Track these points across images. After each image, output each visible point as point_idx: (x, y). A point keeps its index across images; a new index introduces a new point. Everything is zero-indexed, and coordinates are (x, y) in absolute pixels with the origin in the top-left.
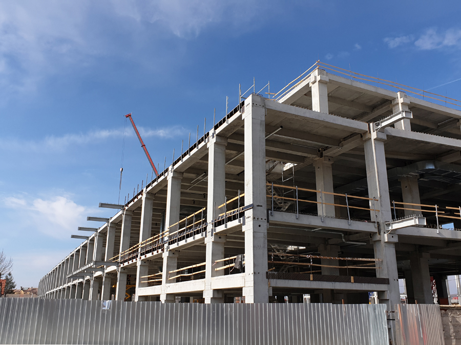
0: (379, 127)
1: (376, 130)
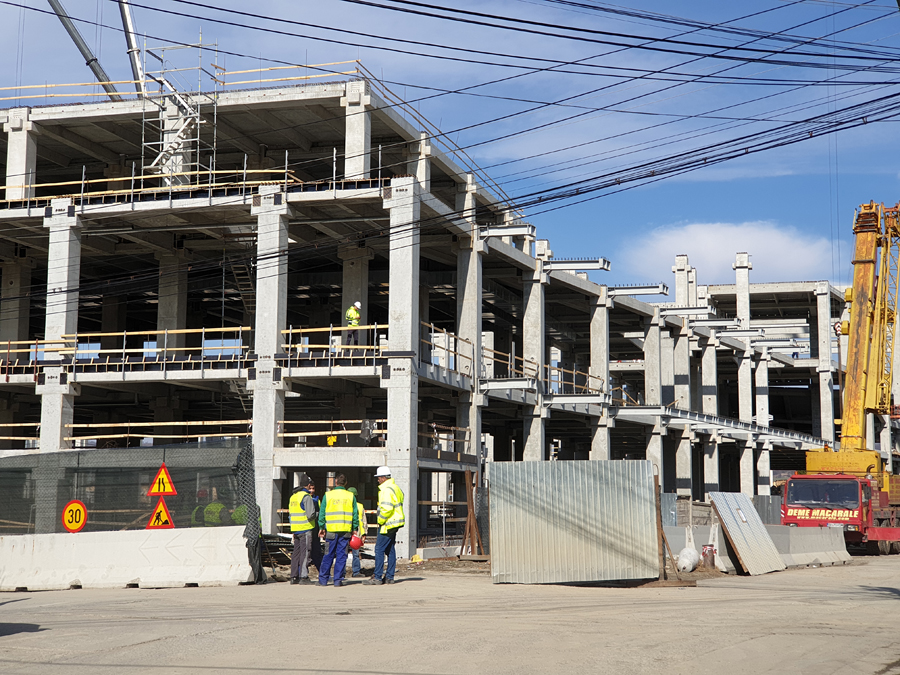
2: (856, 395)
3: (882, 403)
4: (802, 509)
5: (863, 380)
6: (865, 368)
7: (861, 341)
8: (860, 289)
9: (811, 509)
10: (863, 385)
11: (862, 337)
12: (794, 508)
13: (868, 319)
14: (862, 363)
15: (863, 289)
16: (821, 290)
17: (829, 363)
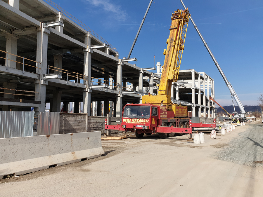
0: (47, 26)
1: (45, 27)
2: (165, 75)
3: (174, 77)
4: (128, 119)
5: (169, 70)
6: (170, 65)
7: (169, 56)
8: (171, 38)
9: (132, 119)
10: (168, 71)
11: (170, 54)
12: (125, 119)
13: (173, 48)
14: (169, 63)
15: (172, 38)
16: (192, 71)
17: (194, 87)
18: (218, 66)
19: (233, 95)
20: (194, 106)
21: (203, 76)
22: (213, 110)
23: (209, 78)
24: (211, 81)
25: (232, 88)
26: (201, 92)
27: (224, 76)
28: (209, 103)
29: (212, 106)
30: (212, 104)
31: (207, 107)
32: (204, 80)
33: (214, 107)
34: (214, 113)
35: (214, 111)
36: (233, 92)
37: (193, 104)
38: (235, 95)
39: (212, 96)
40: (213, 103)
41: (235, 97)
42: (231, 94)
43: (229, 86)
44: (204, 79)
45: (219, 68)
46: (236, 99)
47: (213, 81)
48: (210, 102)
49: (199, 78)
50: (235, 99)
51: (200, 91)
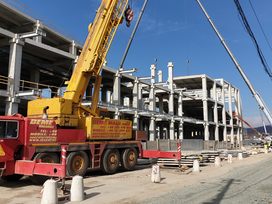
0: (21, 37)
1: (19, 38)
2: (81, 64)
5: (88, 55)
7: (94, 33)
10: (86, 58)
13: (102, 19)
16: (203, 76)
17: (206, 98)
18: (240, 69)
19: (263, 109)
20: (206, 124)
21: (222, 83)
22: (238, 130)
23: (231, 86)
24: (234, 90)
25: (261, 99)
26: (218, 105)
27: (249, 83)
28: (231, 121)
29: (237, 125)
30: (238, 122)
31: (228, 126)
32: (223, 89)
33: (240, 126)
34: (240, 134)
35: (241, 132)
36: (262, 105)
37: (205, 122)
38: (265, 109)
39: (236, 111)
40: (238, 120)
41: (264, 111)
42: (259, 107)
43: (256, 96)
44: (223, 87)
45: (242, 72)
46: (267, 115)
47: (237, 90)
48: (233, 119)
49: (214, 86)
50: (265, 114)
51: (216, 103)
